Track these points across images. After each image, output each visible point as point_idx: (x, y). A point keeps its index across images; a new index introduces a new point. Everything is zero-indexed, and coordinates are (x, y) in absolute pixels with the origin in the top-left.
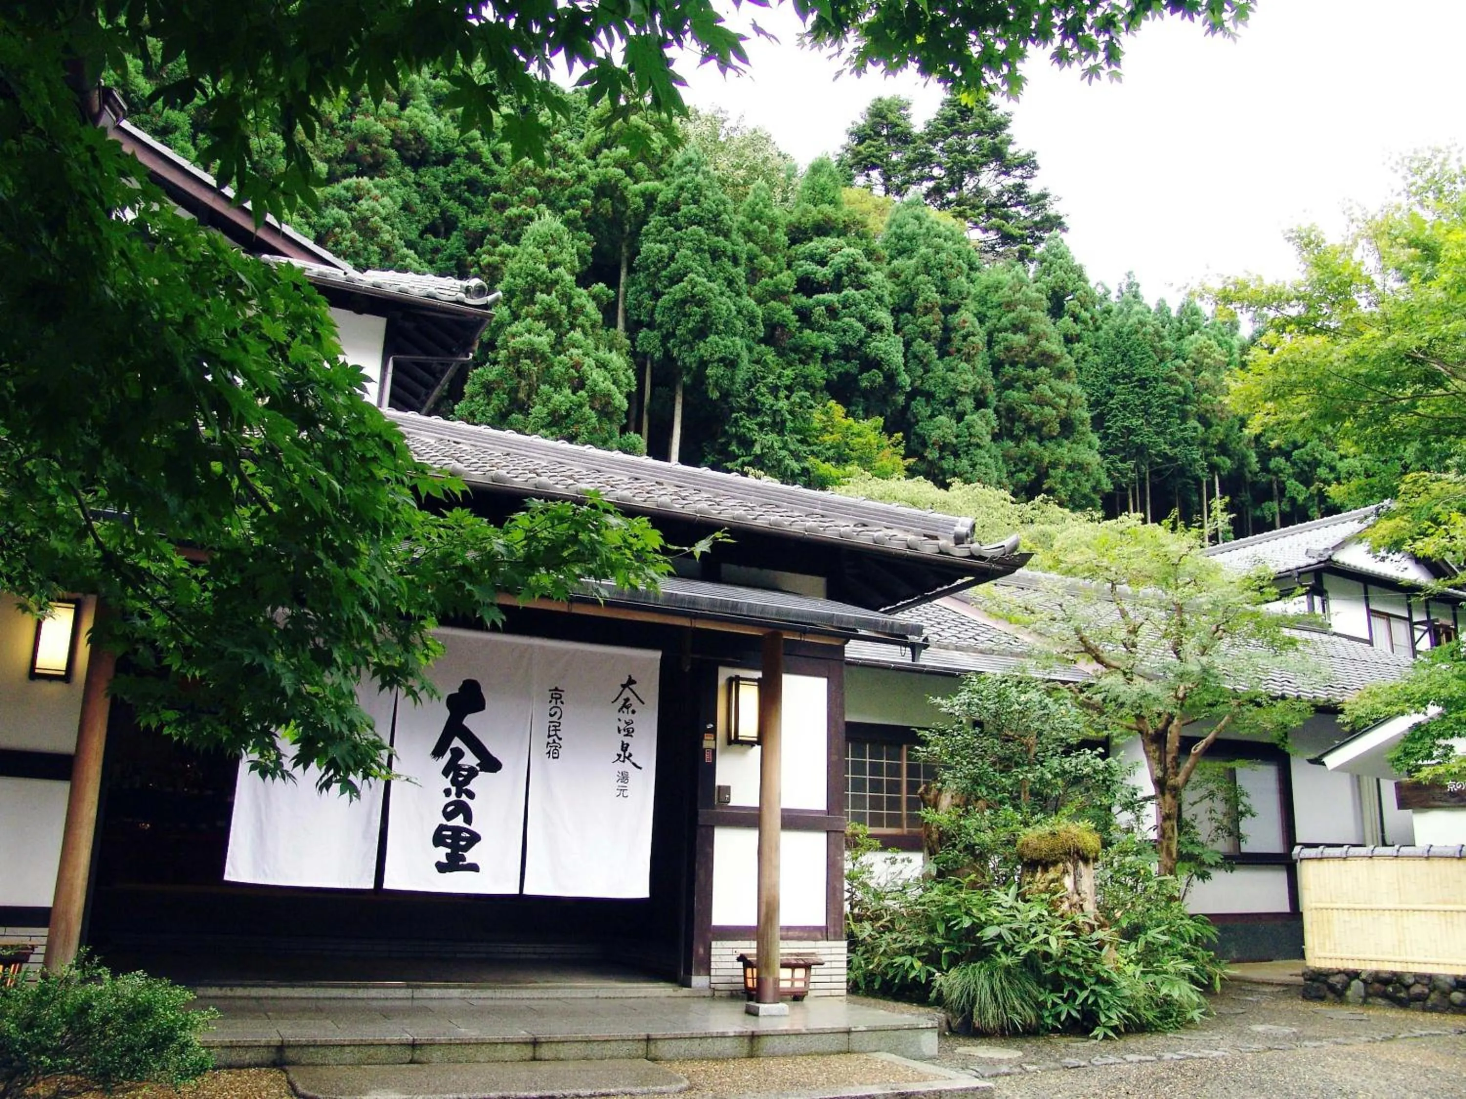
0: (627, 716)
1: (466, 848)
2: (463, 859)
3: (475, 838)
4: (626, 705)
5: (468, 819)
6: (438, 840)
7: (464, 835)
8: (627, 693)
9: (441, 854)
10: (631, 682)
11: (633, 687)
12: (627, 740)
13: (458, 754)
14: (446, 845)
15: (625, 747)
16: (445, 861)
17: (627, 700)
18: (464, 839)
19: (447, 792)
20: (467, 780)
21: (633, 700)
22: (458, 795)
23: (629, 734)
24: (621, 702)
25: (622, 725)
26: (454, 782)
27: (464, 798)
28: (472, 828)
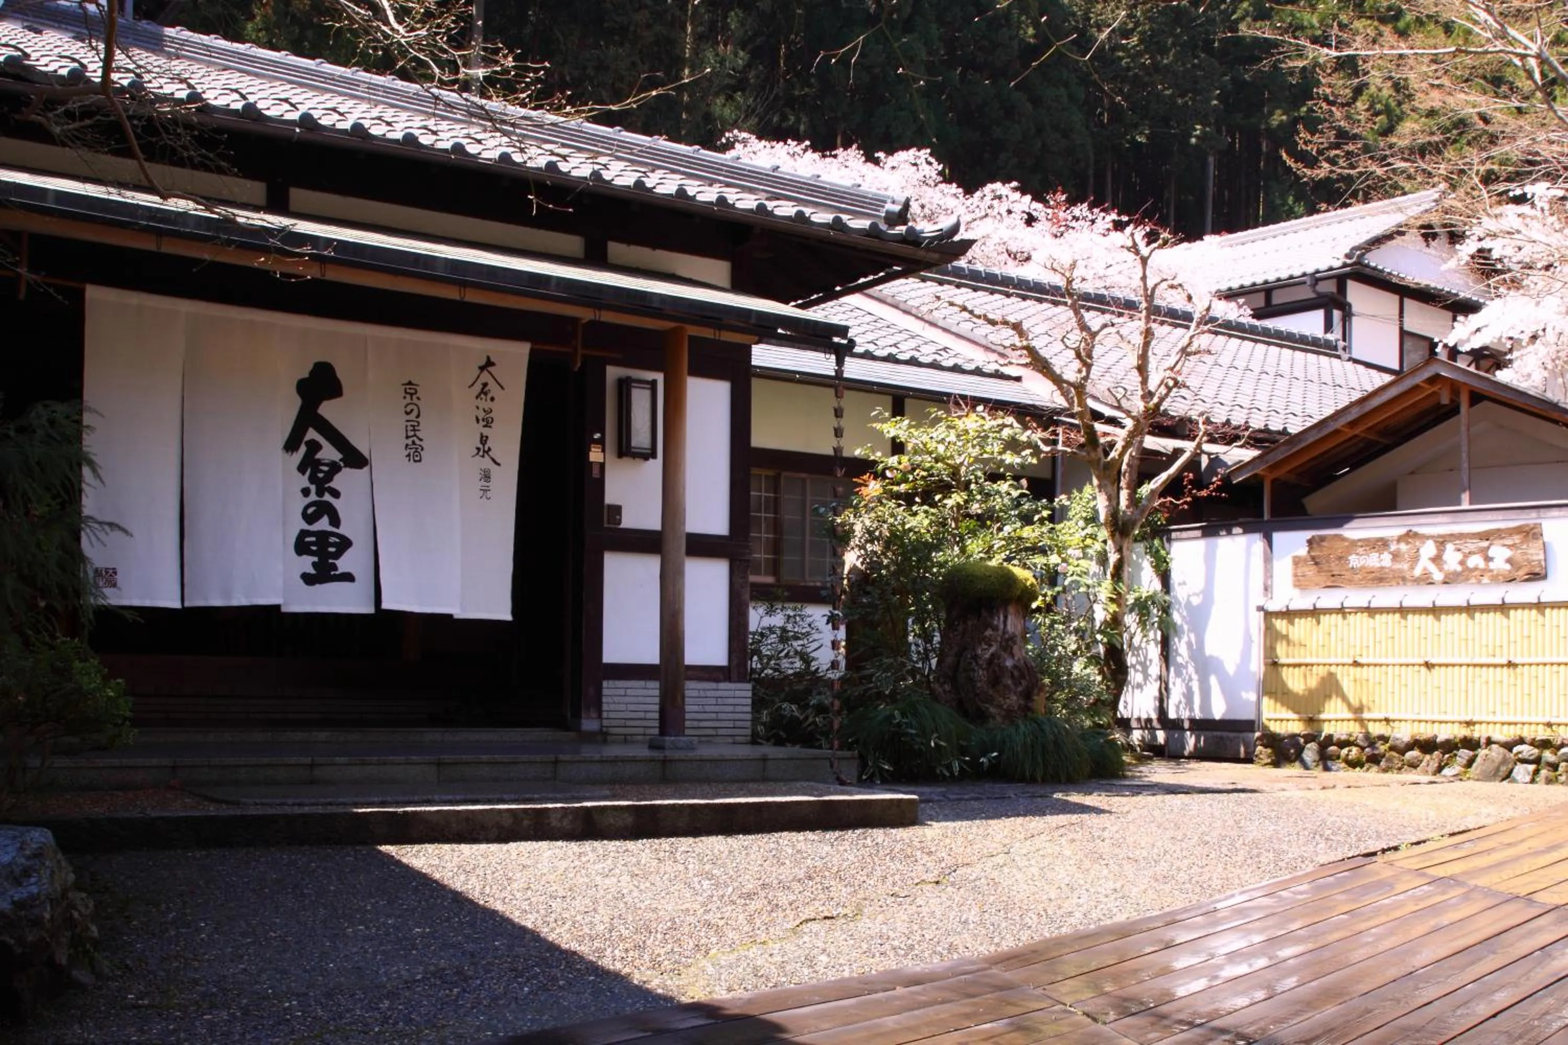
0: (484, 404)
1: (337, 555)
2: (335, 567)
3: (345, 544)
4: (484, 391)
5: (335, 520)
6: (301, 547)
7: (333, 539)
8: (485, 377)
9: (307, 563)
10: (489, 363)
11: (491, 369)
12: (486, 431)
13: (314, 447)
14: (312, 553)
15: (484, 439)
16: (312, 571)
17: (485, 385)
18: (332, 545)
19: (306, 492)
20: (329, 476)
21: (492, 385)
22: (320, 493)
23: (488, 423)
24: (478, 387)
25: (481, 415)
26: (312, 479)
27: (327, 497)
28: (341, 531)
